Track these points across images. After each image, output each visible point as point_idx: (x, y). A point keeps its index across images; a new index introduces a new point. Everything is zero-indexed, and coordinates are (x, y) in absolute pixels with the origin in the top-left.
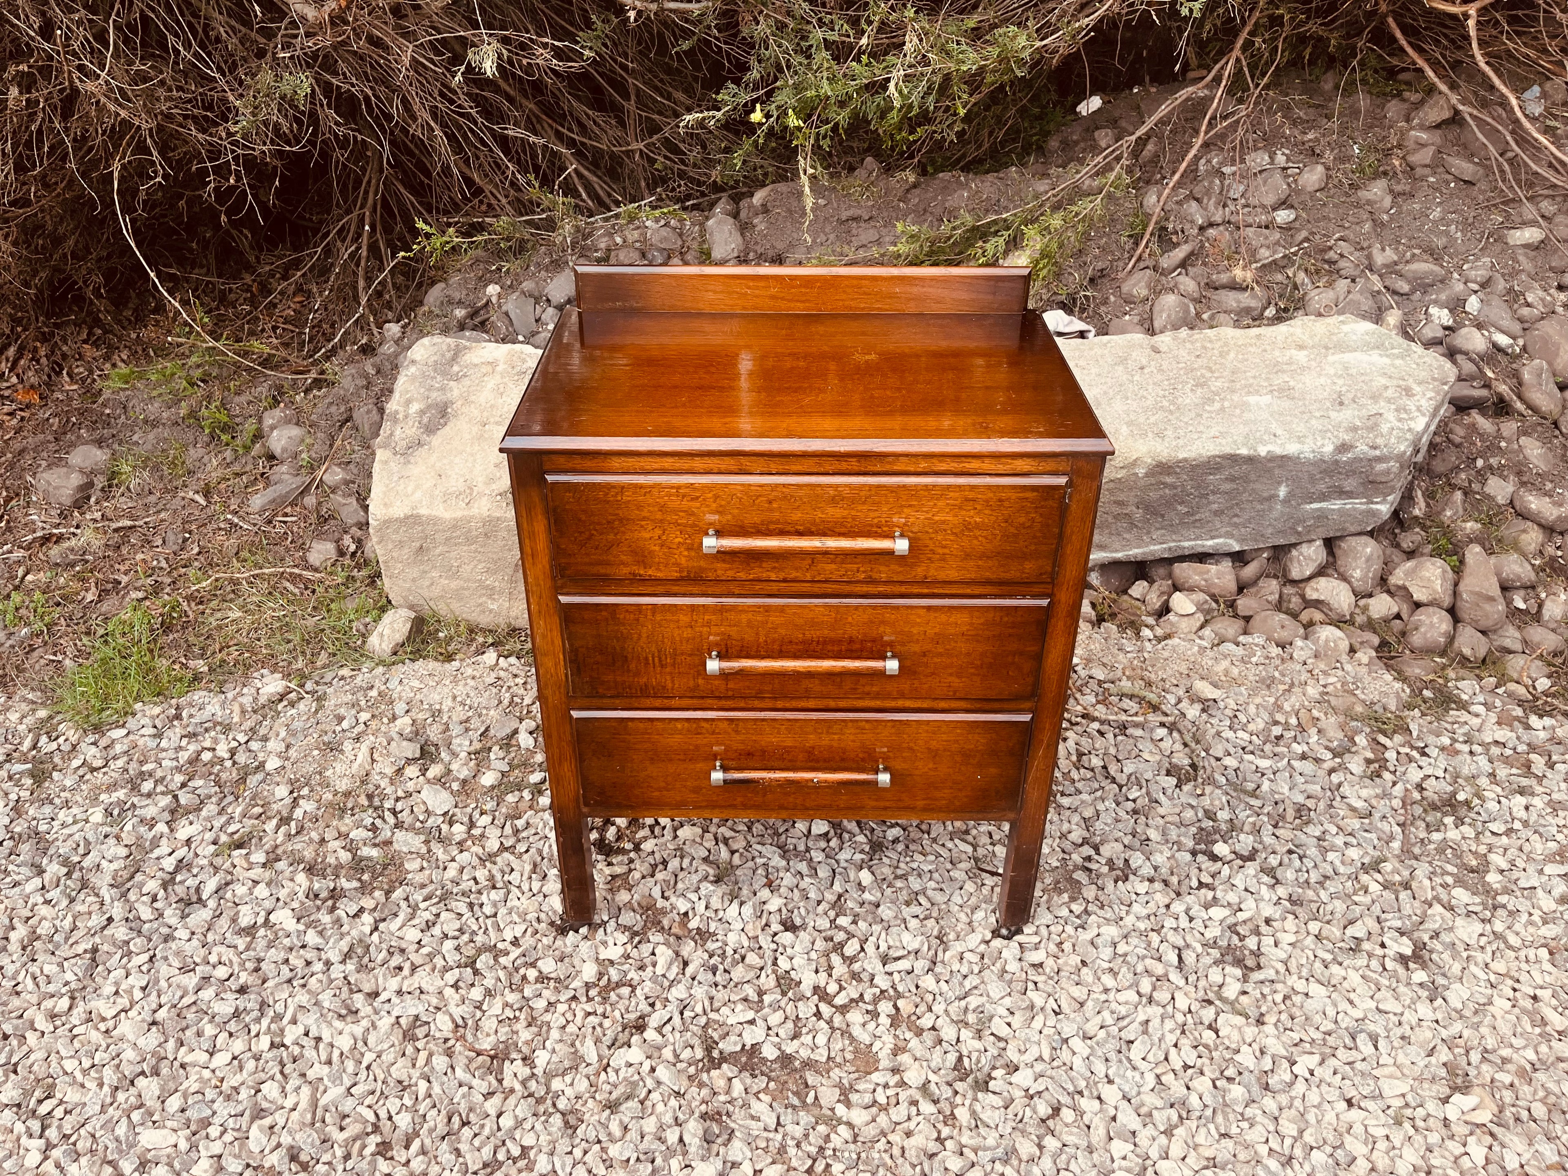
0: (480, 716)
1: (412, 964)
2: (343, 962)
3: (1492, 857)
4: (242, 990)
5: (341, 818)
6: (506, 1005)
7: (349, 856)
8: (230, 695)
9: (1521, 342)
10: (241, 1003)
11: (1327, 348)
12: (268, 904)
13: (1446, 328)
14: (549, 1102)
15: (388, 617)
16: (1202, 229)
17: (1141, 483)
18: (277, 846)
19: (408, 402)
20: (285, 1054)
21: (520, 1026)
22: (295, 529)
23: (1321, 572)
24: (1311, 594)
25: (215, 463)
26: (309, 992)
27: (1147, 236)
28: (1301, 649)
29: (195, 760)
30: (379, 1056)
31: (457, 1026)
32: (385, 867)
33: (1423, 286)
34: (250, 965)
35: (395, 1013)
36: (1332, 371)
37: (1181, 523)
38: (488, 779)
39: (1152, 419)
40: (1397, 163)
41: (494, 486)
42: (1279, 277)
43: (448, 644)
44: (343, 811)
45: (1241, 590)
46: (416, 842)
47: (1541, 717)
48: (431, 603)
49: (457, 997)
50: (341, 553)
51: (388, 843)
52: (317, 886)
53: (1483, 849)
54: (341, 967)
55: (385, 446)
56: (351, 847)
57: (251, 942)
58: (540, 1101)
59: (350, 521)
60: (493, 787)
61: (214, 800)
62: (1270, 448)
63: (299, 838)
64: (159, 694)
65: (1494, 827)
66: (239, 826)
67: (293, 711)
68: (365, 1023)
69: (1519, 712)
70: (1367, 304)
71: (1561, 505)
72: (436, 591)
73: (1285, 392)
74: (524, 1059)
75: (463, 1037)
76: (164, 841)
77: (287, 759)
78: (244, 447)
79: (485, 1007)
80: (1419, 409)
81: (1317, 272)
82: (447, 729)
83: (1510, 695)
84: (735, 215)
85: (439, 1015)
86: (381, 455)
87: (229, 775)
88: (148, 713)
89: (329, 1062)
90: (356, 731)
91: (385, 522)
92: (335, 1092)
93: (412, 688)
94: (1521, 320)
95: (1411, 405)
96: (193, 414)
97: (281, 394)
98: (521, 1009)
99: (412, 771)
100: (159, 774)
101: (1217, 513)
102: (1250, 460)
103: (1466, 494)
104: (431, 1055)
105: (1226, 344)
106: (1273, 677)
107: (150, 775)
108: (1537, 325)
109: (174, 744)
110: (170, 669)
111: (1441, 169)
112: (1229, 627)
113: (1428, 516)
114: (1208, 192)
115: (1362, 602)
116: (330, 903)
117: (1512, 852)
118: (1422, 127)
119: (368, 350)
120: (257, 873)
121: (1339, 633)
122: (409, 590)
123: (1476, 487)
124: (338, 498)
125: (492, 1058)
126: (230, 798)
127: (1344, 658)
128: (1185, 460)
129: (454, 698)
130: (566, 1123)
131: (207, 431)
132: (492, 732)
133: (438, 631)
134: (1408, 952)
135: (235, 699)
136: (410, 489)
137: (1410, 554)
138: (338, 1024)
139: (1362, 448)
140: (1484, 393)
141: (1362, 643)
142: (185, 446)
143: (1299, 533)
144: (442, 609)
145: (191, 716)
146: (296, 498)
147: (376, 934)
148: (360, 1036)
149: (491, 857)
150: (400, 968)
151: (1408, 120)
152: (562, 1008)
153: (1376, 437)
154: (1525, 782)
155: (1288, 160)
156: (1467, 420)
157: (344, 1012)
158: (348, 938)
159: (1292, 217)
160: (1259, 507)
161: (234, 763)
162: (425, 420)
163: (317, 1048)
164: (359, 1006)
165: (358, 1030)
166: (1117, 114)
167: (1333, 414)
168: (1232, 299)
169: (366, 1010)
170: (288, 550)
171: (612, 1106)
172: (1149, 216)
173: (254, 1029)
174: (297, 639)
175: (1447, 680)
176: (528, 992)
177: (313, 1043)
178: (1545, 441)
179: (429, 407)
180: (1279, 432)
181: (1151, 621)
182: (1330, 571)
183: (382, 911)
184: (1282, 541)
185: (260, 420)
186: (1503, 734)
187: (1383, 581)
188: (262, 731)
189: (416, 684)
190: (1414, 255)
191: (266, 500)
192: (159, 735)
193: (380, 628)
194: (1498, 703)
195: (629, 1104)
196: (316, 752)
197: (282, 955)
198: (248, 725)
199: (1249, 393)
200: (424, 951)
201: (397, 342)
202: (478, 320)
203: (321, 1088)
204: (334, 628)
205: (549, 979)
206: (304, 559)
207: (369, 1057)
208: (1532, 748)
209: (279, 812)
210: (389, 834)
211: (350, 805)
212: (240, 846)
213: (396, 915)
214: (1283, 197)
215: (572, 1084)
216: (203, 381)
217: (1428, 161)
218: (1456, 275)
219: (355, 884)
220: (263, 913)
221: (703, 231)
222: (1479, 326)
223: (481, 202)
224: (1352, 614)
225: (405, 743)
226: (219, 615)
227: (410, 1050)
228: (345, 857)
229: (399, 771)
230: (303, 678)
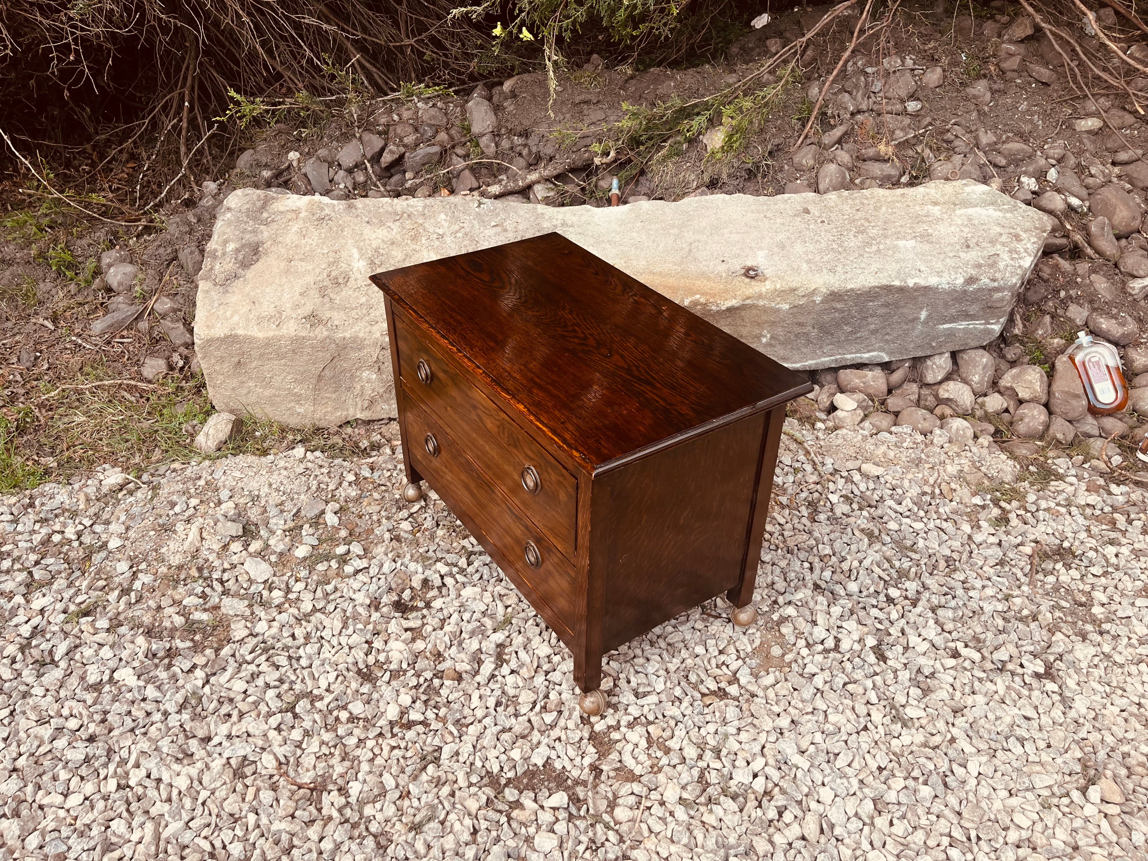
0: (292, 500)
1: (240, 711)
2: (179, 712)
3: (1095, 594)
4: (91, 739)
5: (175, 588)
6: (323, 743)
7: (182, 620)
8: (76, 486)
9: (1087, 204)
10: (90, 751)
11: (955, 204)
12: (112, 664)
13: (1034, 193)
14: (363, 827)
15: (212, 420)
16: (853, 114)
17: (817, 308)
18: (119, 614)
19: (225, 242)
20: (130, 795)
21: (335, 761)
22: (131, 349)
23: (948, 378)
24: (943, 394)
25: (61, 295)
26: (150, 739)
27: (812, 119)
28: (939, 436)
29: (47, 541)
30: (213, 793)
31: (280, 764)
32: (214, 628)
33: (1016, 160)
34: (97, 717)
35: (226, 755)
36: (960, 222)
37: (847, 340)
38: (301, 552)
39: (826, 259)
40: (992, 68)
41: (299, 311)
42: (911, 153)
43: (264, 441)
44: (177, 582)
45: (890, 392)
46: (241, 606)
47: (1118, 485)
48: (249, 408)
49: (280, 738)
50: (171, 367)
51: (217, 608)
52: (154, 647)
53: (1088, 588)
54: (178, 717)
55: (206, 278)
56: (185, 613)
57: (98, 697)
58: (355, 826)
59: (178, 342)
60: (305, 559)
61: (63, 575)
62: (916, 280)
63: (138, 606)
64: (15, 486)
65: (1095, 570)
66: (85, 597)
67: (132, 499)
68: (199, 765)
69: (1101, 482)
70: (977, 173)
71: (1124, 325)
72: (253, 398)
73: (925, 237)
74: (339, 790)
75: (286, 773)
76: (21, 611)
77: (127, 539)
78: (86, 281)
79: (304, 746)
80: (1026, 251)
81: (938, 149)
82: (265, 511)
83: (1094, 468)
84: (490, 99)
85: (265, 755)
86: (203, 285)
87: (77, 553)
88: (6, 502)
89: (169, 800)
90: (187, 514)
91: (208, 341)
92: (175, 826)
93: (234, 478)
94: (1087, 187)
95: (1020, 247)
96: (42, 254)
97: (117, 238)
98: (335, 746)
99: (236, 547)
100: (16, 553)
101: (874, 332)
102: (901, 290)
103: (1052, 317)
104: (258, 790)
105: (879, 201)
106: (920, 458)
107: (9, 555)
108: (1099, 191)
109: (28, 528)
110: (24, 465)
111: (1025, 74)
112: (884, 420)
113: (1025, 334)
114: (856, 86)
115: (980, 400)
116: (166, 661)
117: (1111, 590)
118: (1010, 41)
119: (190, 203)
120: (101, 637)
121: (965, 423)
122: (230, 397)
123: (1060, 312)
124: (167, 323)
125: (312, 790)
126: (78, 573)
127: (970, 442)
128: (852, 290)
129: (270, 485)
130: (378, 844)
131: (54, 268)
132: (303, 513)
133: (254, 430)
134: (1042, 670)
135: (81, 489)
136: (228, 314)
137: (1013, 364)
138: (176, 767)
139: (985, 281)
140: (1064, 241)
141: (982, 431)
142: (36, 281)
143: (933, 347)
144: (258, 413)
145: (43, 504)
146: (131, 324)
147: (207, 687)
148: (195, 776)
149: (307, 617)
150: (229, 715)
151: (999, 36)
152: (370, 744)
153: (995, 272)
154: (1113, 535)
155: (914, 64)
156: (1051, 262)
157: (181, 756)
158: (183, 692)
159: (919, 106)
160: (905, 327)
161: (81, 543)
162: (240, 257)
163: (158, 788)
164: (193, 750)
165: (193, 771)
166: (782, 27)
167: (963, 255)
168: (877, 169)
169: (200, 753)
170: (125, 365)
171: (416, 828)
172: (812, 104)
173: (103, 773)
174: (134, 438)
175: (1047, 458)
176: (341, 731)
177: (154, 784)
178: (1109, 277)
179: (243, 246)
180: (923, 268)
181: (823, 416)
182: (955, 376)
183: (213, 667)
184: (920, 354)
185: (99, 260)
186: (1093, 499)
187: (994, 384)
188: (105, 516)
189: (238, 474)
190: (1008, 137)
191: (105, 325)
192: (16, 521)
193: (205, 429)
194: (1086, 475)
195: (432, 825)
196: (152, 533)
197: (125, 708)
198: (92, 511)
199: (898, 238)
200: (250, 699)
201: (214, 197)
202: (281, 180)
203: (163, 823)
204: (166, 429)
205: (359, 719)
206: (140, 373)
207: (204, 794)
208: (1115, 509)
209: (120, 584)
210: (217, 600)
211: (182, 577)
212: (86, 614)
213: (224, 669)
214: (911, 91)
215: (381, 810)
216: (50, 227)
217: (1015, 67)
218: (1039, 153)
219: (189, 644)
220: (108, 672)
221: (464, 111)
222: (1059, 191)
223: (282, 85)
224: (973, 409)
225: (229, 524)
226: (66, 420)
227: (239, 787)
228: (179, 621)
229: (225, 547)
230: (140, 471)
